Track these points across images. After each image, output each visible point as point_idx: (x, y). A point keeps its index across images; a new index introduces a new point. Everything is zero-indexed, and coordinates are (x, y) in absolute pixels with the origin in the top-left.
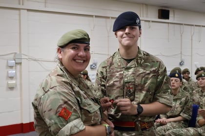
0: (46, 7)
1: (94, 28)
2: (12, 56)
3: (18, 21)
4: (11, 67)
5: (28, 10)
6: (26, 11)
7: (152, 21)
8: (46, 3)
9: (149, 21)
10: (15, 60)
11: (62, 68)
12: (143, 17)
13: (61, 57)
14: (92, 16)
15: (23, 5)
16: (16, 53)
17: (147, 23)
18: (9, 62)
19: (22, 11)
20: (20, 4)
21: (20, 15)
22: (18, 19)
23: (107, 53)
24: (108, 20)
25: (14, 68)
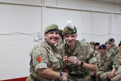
0: (56, 5)
1: (84, 18)
2: (37, 35)
3: (41, 14)
4: (36, 41)
5: (47, 7)
6: (45, 7)
7: (118, 14)
8: (56, 3)
9: (116, 14)
10: (39, 37)
11: (46, 41)
12: (113, 11)
13: (46, 38)
14: (83, 11)
15: (44, 4)
16: (39, 33)
17: (115, 15)
18: (35, 38)
19: (43, 7)
20: (42, 3)
21: (42, 10)
22: (41, 12)
23: (91, 33)
24: (92, 13)
25: (38, 41)
